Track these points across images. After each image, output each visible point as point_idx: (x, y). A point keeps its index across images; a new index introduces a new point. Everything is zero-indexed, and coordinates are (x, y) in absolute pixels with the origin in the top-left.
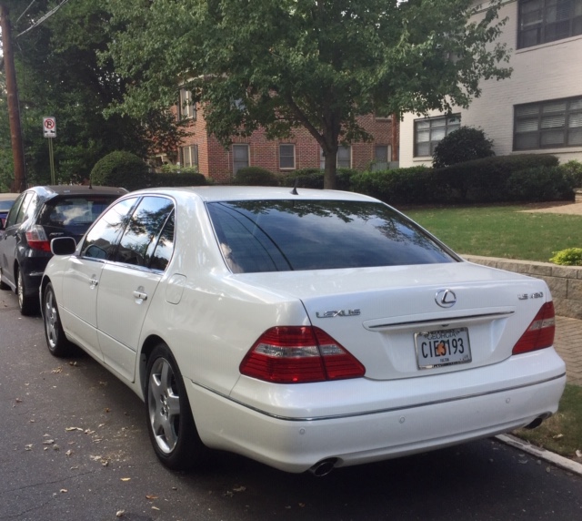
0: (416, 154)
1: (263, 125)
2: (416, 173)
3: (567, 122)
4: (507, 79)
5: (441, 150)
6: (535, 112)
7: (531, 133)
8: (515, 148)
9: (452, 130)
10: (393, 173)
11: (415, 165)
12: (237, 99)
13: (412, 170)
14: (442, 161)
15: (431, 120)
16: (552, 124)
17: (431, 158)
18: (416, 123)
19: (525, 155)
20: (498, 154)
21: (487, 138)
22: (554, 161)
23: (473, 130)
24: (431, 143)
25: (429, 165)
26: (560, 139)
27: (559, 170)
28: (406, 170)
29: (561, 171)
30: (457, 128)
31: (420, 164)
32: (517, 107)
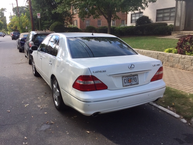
0: (131, 22)
1: (92, 15)
2: (131, 27)
3: (170, 14)
4: (155, 3)
5: (138, 22)
6: (162, 12)
7: (161, 17)
8: (156, 21)
9: (141, 16)
10: (125, 27)
11: (131, 25)
12: (86, 8)
13: (130, 27)
14: (138, 24)
15: (135, 14)
16: (166, 15)
17: (135, 24)
18: (132, 15)
19: (159, 23)
20: (152, 23)
21: (149, 18)
22: (167, 24)
23: (146, 16)
24: (135, 20)
25: (135, 25)
26: (168, 19)
27: (167, 27)
28: (129, 27)
29: (168, 27)
30: (142, 16)
31: (132, 25)
32: (157, 10)
